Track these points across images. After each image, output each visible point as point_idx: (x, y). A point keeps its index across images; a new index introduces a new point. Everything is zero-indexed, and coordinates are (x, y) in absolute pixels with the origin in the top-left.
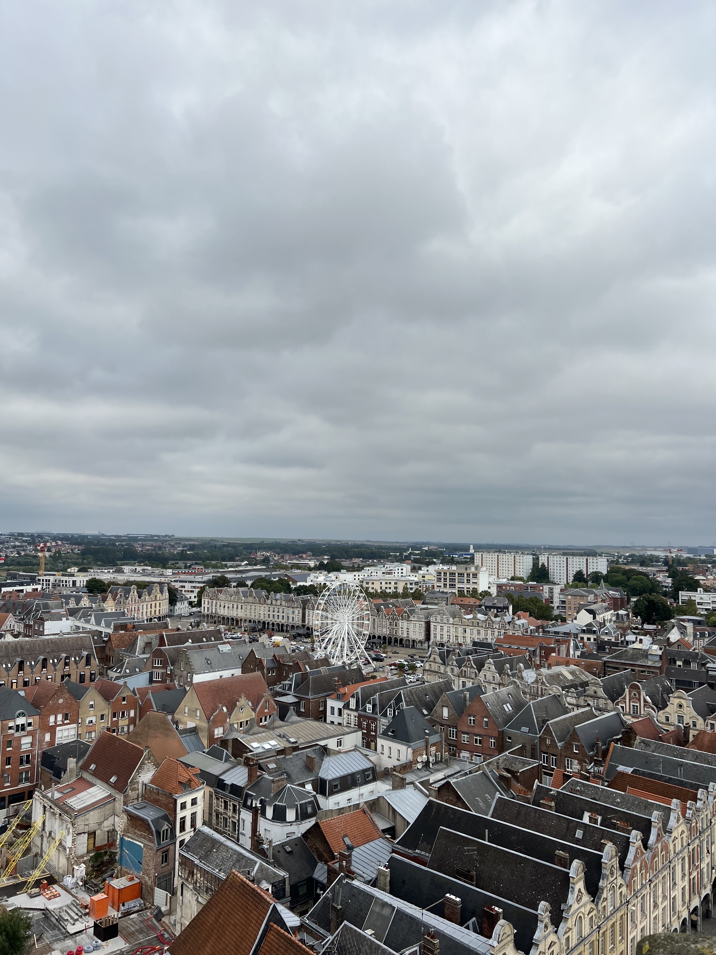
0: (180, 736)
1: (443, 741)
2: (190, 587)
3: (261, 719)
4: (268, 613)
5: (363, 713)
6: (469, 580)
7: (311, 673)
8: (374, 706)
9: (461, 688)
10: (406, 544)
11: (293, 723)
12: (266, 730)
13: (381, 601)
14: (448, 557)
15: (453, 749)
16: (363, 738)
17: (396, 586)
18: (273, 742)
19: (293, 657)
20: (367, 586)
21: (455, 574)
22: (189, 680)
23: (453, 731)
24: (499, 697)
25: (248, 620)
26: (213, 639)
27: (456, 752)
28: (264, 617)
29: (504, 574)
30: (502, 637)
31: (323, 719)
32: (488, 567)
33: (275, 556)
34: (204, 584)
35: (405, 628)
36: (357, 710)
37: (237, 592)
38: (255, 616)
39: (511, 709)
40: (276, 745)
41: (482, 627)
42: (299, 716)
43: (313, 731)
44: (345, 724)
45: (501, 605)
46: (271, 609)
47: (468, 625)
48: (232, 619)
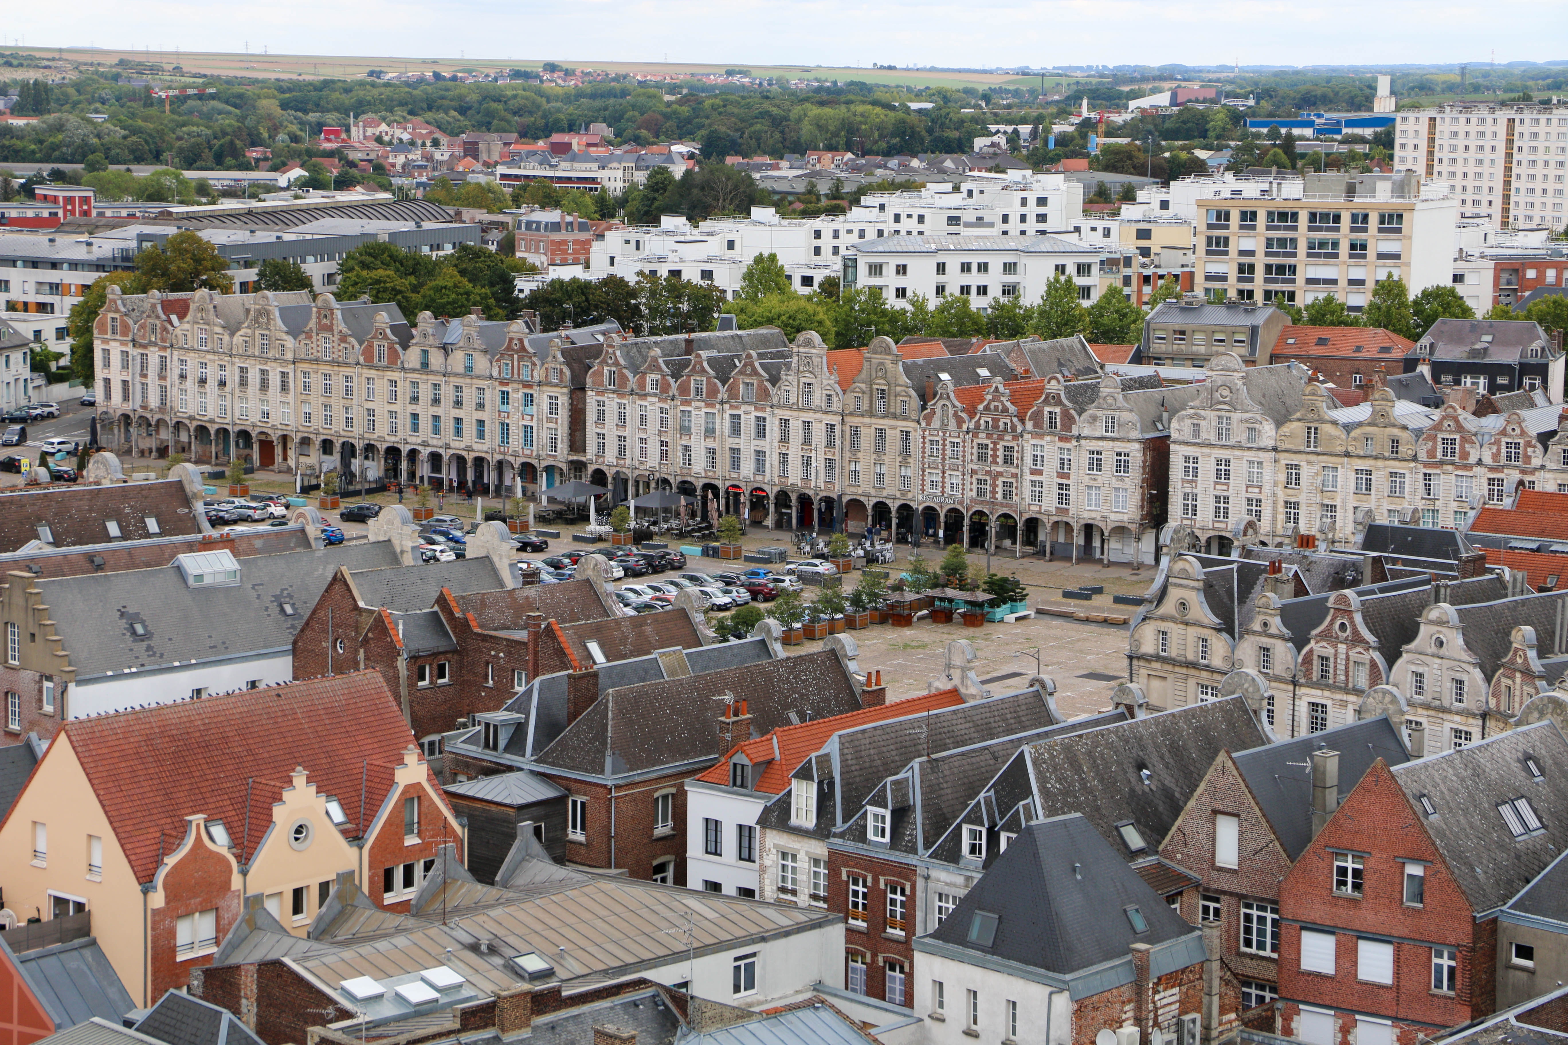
0: (14, 957)
1: (1216, 965)
2: (31, 287)
3: (388, 875)
4: (412, 409)
5: (849, 846)
6: (1364, 247)
7: (618, 676)
8: (901, 814)
9: (1303, 732)
10: (1064, 81)
11: (533, 891)
12: (411, 922)
13: (939, 351)
14: (1269, 136)
15: (1261, 999)
16: (851, 954)
17: (1010, 279)
18: (444, 976)
19: (529, 604)
20: (876, 281)
21: (1295, 215)
22: (48, 708)
23: (1262, 920)
24: (1477, 773)
25: (317, 440)
26: (152, 525)
27: (1272, 1010)
28: (394, 430)
29: (1537, 213)
30: (1507, 502)
31: (670, 874)
32: (1459, 182)
33: (436, 143)
34: (96, 275)
35: (1050, 468)
36: (822, 831)
37: (260, 313)
38: (349, 421)
39: (1533, 822)
40: (460, 986)
41: (1415, 458)
42: (560, 860)
43: (623, 925)
44: (770, 893)
45: (1509, 356)
46: (425, 392)
47: (1347, 455)
48: (244, 435)
